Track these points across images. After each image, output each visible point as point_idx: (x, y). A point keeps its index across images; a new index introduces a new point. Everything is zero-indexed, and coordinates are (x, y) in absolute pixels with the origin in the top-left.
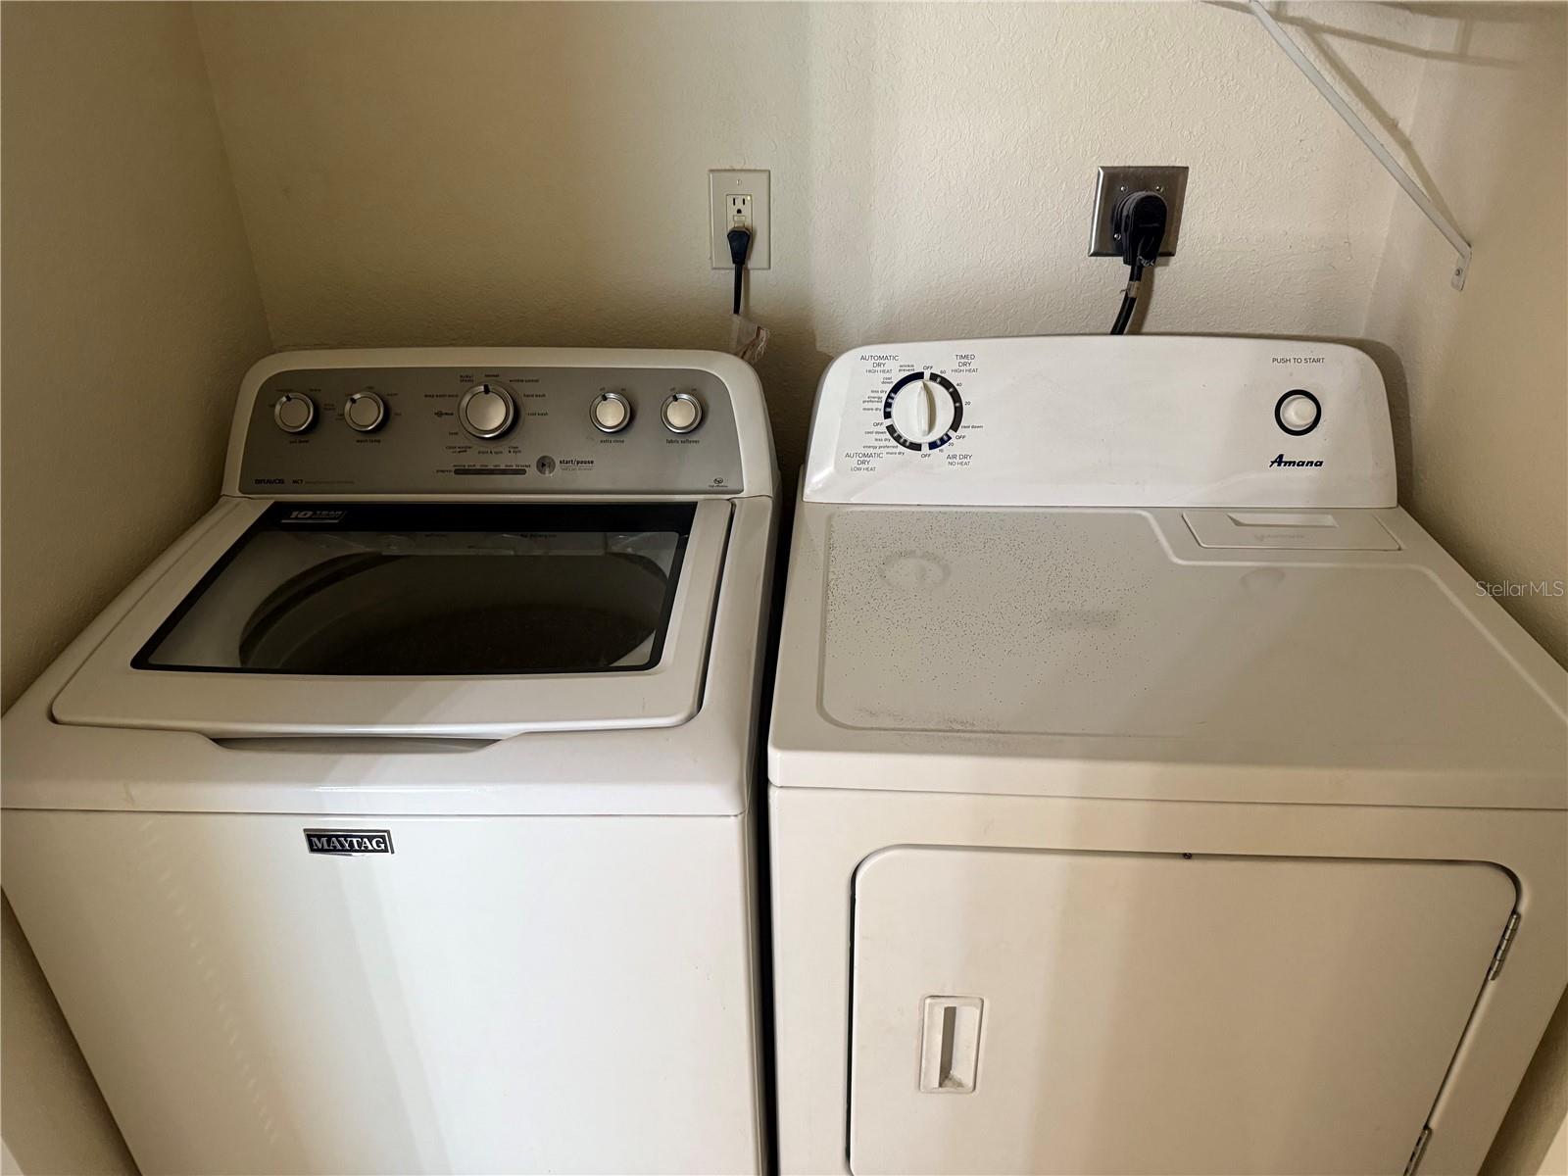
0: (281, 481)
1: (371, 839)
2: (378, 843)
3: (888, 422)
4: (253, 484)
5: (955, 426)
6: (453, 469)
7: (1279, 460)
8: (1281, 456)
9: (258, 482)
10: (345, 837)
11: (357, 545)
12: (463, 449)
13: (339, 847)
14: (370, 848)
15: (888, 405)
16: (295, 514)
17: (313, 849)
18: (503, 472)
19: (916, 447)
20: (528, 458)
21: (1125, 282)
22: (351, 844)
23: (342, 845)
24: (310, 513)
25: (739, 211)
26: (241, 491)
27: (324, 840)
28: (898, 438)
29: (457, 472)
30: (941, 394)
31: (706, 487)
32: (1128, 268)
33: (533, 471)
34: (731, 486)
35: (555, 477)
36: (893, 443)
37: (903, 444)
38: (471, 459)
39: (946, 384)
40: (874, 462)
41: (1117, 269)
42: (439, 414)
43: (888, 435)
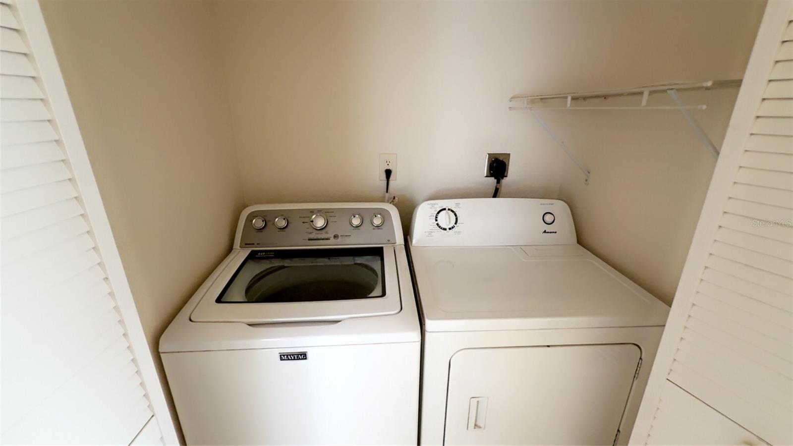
0: (253, 244)
1: (301, 355)
2: (304, 356)
3: (437, 222)
4: (245, 245)
5: (456, 223)
6: (307, 239)
7: (545, 232)
8: (545, 231)
9: (246, 244)
10: (293, 355)
11: (277, 263)
12: (311, 233)
13: (290, 358)
14: (301, 358)
15: (436, 217)
16: (259, 254)
17: (281, 359)
18: (323, 239)
19: (445, 229)
20: (331, 235)
21: (495, 184)
22: (294, 357)
23: (291, 358)
24: (264, 254)
25: (388, 165)
26: (240, 247)
27: (286, 356)
28: (440, 227)
29: (309, 240)
30: (452, 214)
31: (385, 242)
32: (496, 180)
33: (332, 239)
34: (393, 242)
35: (340, 240)
36: (439, 228)
37: (441, 228)
38: (312, 236)
39: (452, 211)
40: (433, 234)
41: (492, 180)
42: (303, 223)
43: (437, 226)
